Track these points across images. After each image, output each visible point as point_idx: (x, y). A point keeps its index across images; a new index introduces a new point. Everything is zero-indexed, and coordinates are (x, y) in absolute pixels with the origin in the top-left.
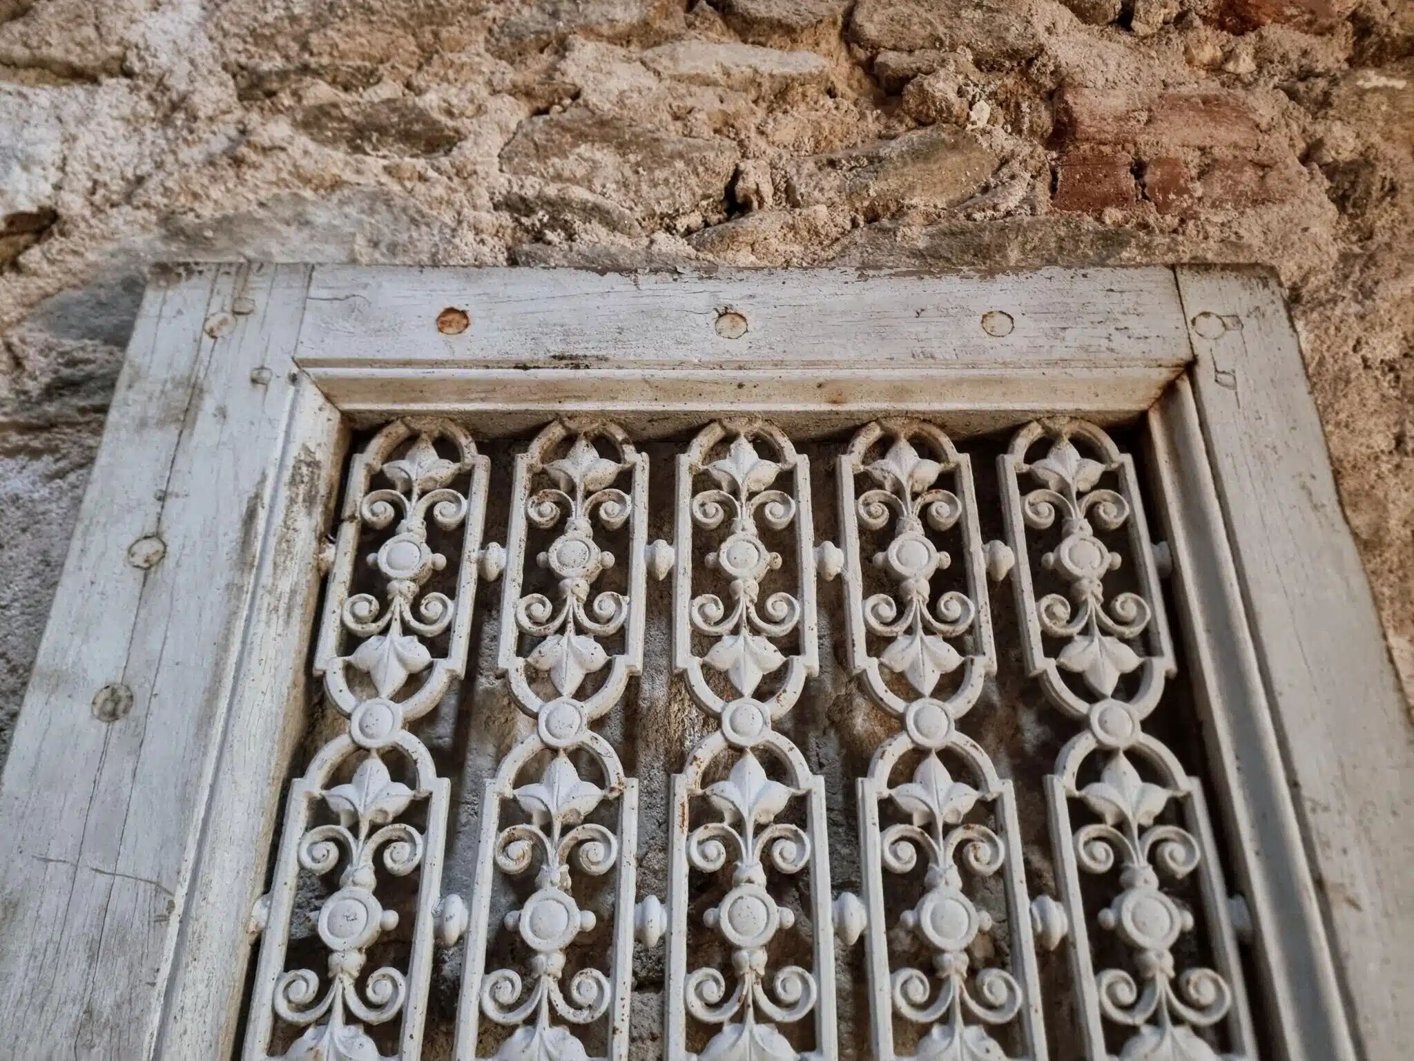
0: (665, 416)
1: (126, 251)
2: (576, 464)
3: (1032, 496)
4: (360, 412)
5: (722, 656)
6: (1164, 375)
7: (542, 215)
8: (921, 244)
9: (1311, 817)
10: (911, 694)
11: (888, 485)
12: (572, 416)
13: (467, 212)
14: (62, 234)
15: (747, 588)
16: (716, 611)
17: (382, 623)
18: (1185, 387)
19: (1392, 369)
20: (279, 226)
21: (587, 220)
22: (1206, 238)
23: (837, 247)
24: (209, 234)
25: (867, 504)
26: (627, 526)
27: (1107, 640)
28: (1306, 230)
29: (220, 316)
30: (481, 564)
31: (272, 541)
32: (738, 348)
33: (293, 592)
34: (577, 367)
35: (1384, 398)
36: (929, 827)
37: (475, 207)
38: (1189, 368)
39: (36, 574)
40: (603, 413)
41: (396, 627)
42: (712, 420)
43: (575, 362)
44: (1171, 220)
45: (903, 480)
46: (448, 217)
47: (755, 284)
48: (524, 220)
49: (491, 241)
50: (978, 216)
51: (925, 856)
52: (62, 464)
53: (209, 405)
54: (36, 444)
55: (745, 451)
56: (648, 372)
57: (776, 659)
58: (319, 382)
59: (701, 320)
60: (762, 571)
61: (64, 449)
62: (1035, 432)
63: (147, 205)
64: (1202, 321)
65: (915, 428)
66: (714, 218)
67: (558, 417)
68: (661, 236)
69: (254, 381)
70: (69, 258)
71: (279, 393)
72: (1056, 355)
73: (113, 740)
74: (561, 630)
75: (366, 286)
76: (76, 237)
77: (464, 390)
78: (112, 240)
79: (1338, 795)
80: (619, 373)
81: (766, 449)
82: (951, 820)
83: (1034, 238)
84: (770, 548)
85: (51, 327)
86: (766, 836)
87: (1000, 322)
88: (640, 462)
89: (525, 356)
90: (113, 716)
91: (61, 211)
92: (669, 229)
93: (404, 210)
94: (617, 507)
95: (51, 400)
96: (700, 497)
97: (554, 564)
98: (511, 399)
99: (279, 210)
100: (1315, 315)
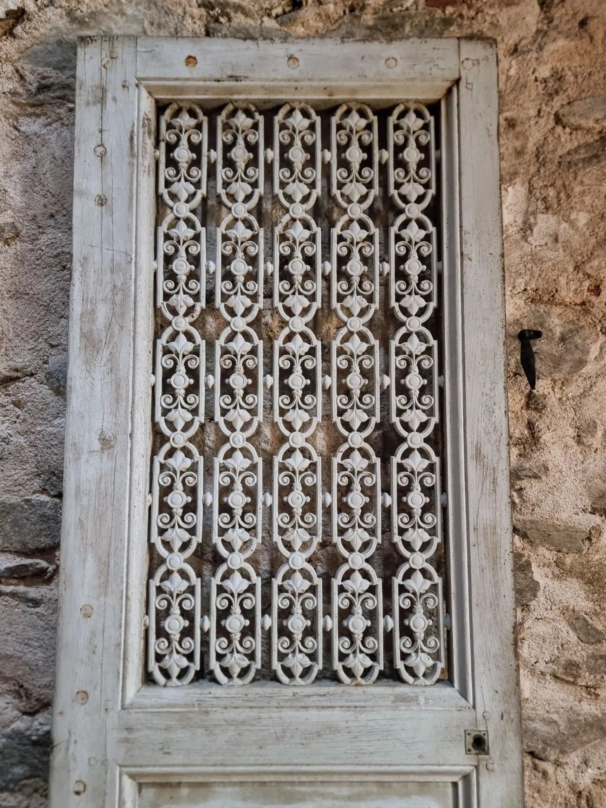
0: (269, 101)
1: (57, 28)
2: (238, 119)
3: (397, 133)
4: (161, 99)
5: (289, 189)
6: (448, 84)
7: (218, 10)
8: (371, 23)
9: (463, 236)
10: (349, 201)
11: (348, 128)
12: (236, 101)
13: (187, 8)
14: (28, 20)
15: (298, 166)
16: (287, 174)
17: (178, 177)
18: (455, 90)
19: (545, 82)
20: (114, 16)
21: (236, 12)
22: (485, 21)
23: (337, 24)
24: (87, 20)
25: (340, 136)
26: (257, 143)
27: (415, 184)
28: (524, 18)
29: (106, 59)
30: (209, 157)
31: (140, 148)
32: (295, 73)
33: (149, 166)
34: (237, 81)
35: (538, 94)
36: (352, 243)
37: (190, 6)
38: (457, 82)
39: (51, 162)
40: (246, 100)
41: (183, 179)
42: (286, 103)
43: (236, 79)
44: (472, 13)
45: (353, 126)
46: (180, 11)
47: (303, 45)
48: (211, 12)
49: (198, 22)
50: (395, 10)
51: (350, 251)
52: (49, 120)
53: (109, 96)
54: (37, 112)
55: (298, 115)
56: (263, 83)
57: (307, 191)
58: (147, 87)
59: (281, 60)
60: (303, 160)
61: (49, 113)
62: (401, 108)
63: (60, 7)
64: (465, 62)
65: (359, 106)
66: (287, 9)
67: (231, 101)
68: (266, 19)
69: (124, 86)
70: (34, 31)
71: (133, 91)
72: (410, 77)
73: (104, 211)
74: (237, 181)
75: (157, 46)
76: (34, 21)
77: (197, 90)
78: (49, 23)
79: (473, 229)
80: (253, 83)
81: (305, 114)
82: (359, 240)
83: (416, 21)
84: (306, 152)
85: (31, 62)
86: (302, 245)
87: (392, 62)
88: (260, 119)
89: (218, 76)
90: (102, 205)
91: (26, 9)
92: (269, 15)
93: (162, 7)
94: (253, 137)
95: (40, 93)
96: (282, 132)
97: (233, 157)
98: (213, 94)
99: (113, 8)
100: (520, 58)
